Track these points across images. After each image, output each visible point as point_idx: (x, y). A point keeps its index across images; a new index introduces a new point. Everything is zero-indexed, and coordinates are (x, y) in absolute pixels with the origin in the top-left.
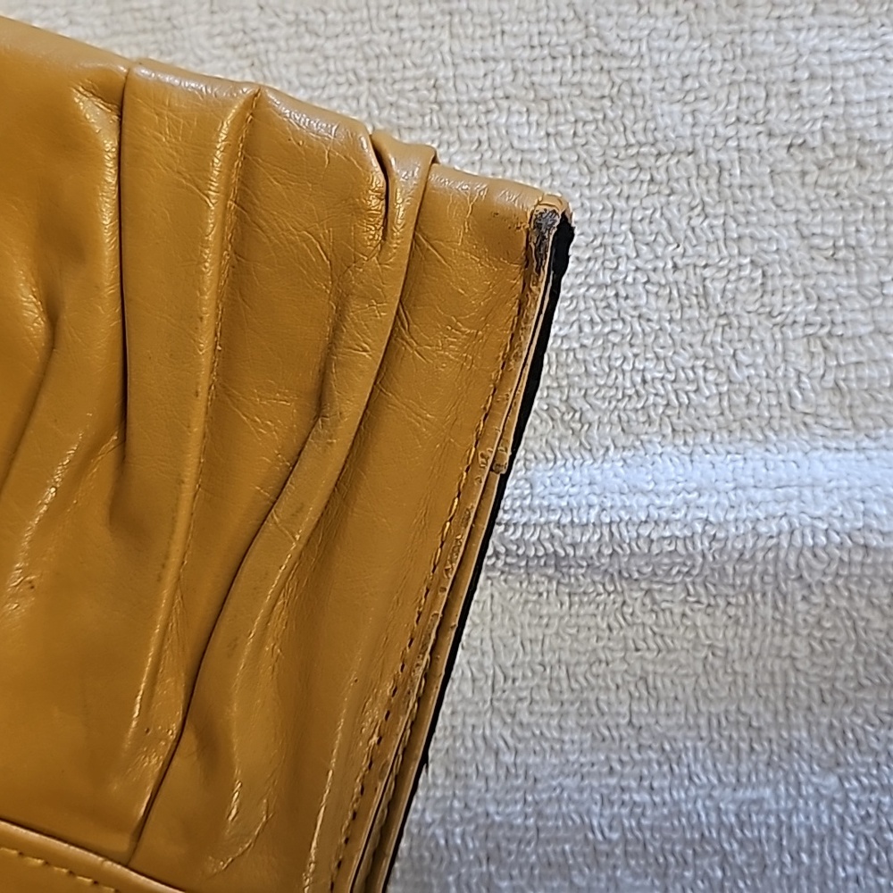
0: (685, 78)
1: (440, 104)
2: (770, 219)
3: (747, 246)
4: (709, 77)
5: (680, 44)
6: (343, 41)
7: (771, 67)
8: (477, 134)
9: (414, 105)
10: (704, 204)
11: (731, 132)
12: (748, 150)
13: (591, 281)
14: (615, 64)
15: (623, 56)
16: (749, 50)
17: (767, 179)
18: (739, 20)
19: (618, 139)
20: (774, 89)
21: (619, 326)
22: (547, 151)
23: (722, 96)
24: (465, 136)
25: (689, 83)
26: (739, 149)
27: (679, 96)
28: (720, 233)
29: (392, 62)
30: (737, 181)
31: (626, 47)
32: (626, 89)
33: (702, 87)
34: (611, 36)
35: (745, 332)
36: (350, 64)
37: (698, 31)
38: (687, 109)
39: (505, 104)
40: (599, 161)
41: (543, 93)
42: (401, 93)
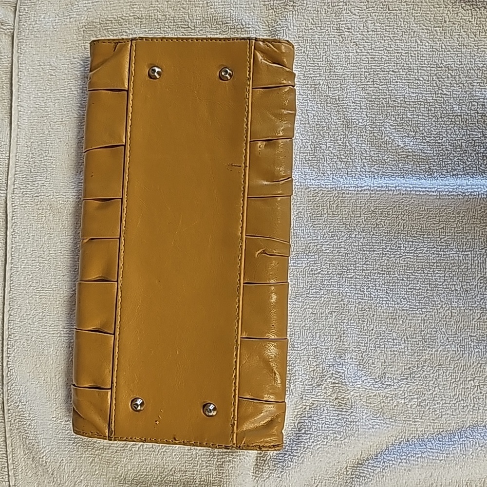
0: (460, 100)
1: (405, 102)
2: (476, 130)
3: (471, 136)
4: (465, 100)
5: (459, 93)
6: (383, 86)
7: (479, 99)
8: (413, 109)
9: (399, 101)
10: (462, 126)
11: (469, 112)
12: (473, 116)
13: (436, 141)
14: (444, 96)
15: (447, 95)
16: (474, 95)
17: (476, 122)
18: (472, 89)
19: (445, 112)
20: (479, 103)
21: (442, 151)
22: (428, 114)
23: (468, 104)
24: (410, 109)
25: (461, 101)
26: (471, 116)
27: (458, 104)
28: (465, 133)
29: (394, 91)
30: (470, 122)
31: (447, 93)
32: (447, 101)
33: (464, 102)
34: (444, 90)
35: (470, 154)
36: (385, 91)
37: (463, 90)
38: (460, 107)
39: (419, 103)
40: (440, 116)
41: (428, 101)
42: (396, 98)
